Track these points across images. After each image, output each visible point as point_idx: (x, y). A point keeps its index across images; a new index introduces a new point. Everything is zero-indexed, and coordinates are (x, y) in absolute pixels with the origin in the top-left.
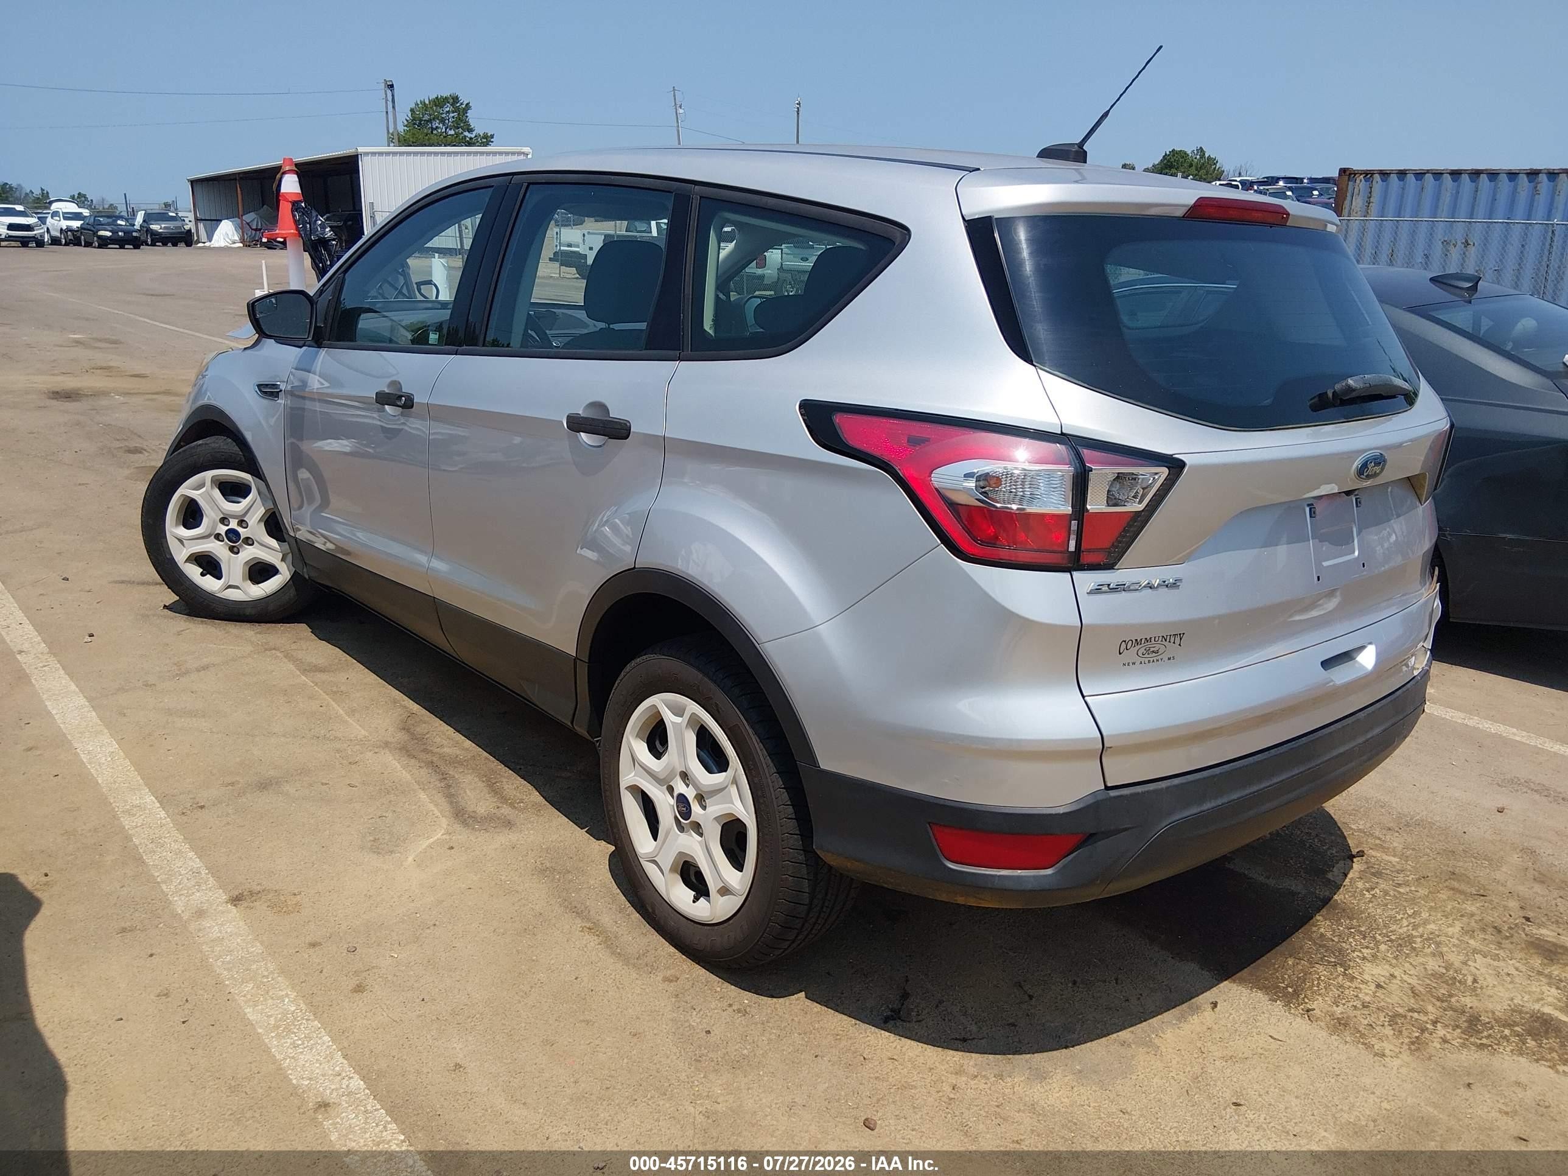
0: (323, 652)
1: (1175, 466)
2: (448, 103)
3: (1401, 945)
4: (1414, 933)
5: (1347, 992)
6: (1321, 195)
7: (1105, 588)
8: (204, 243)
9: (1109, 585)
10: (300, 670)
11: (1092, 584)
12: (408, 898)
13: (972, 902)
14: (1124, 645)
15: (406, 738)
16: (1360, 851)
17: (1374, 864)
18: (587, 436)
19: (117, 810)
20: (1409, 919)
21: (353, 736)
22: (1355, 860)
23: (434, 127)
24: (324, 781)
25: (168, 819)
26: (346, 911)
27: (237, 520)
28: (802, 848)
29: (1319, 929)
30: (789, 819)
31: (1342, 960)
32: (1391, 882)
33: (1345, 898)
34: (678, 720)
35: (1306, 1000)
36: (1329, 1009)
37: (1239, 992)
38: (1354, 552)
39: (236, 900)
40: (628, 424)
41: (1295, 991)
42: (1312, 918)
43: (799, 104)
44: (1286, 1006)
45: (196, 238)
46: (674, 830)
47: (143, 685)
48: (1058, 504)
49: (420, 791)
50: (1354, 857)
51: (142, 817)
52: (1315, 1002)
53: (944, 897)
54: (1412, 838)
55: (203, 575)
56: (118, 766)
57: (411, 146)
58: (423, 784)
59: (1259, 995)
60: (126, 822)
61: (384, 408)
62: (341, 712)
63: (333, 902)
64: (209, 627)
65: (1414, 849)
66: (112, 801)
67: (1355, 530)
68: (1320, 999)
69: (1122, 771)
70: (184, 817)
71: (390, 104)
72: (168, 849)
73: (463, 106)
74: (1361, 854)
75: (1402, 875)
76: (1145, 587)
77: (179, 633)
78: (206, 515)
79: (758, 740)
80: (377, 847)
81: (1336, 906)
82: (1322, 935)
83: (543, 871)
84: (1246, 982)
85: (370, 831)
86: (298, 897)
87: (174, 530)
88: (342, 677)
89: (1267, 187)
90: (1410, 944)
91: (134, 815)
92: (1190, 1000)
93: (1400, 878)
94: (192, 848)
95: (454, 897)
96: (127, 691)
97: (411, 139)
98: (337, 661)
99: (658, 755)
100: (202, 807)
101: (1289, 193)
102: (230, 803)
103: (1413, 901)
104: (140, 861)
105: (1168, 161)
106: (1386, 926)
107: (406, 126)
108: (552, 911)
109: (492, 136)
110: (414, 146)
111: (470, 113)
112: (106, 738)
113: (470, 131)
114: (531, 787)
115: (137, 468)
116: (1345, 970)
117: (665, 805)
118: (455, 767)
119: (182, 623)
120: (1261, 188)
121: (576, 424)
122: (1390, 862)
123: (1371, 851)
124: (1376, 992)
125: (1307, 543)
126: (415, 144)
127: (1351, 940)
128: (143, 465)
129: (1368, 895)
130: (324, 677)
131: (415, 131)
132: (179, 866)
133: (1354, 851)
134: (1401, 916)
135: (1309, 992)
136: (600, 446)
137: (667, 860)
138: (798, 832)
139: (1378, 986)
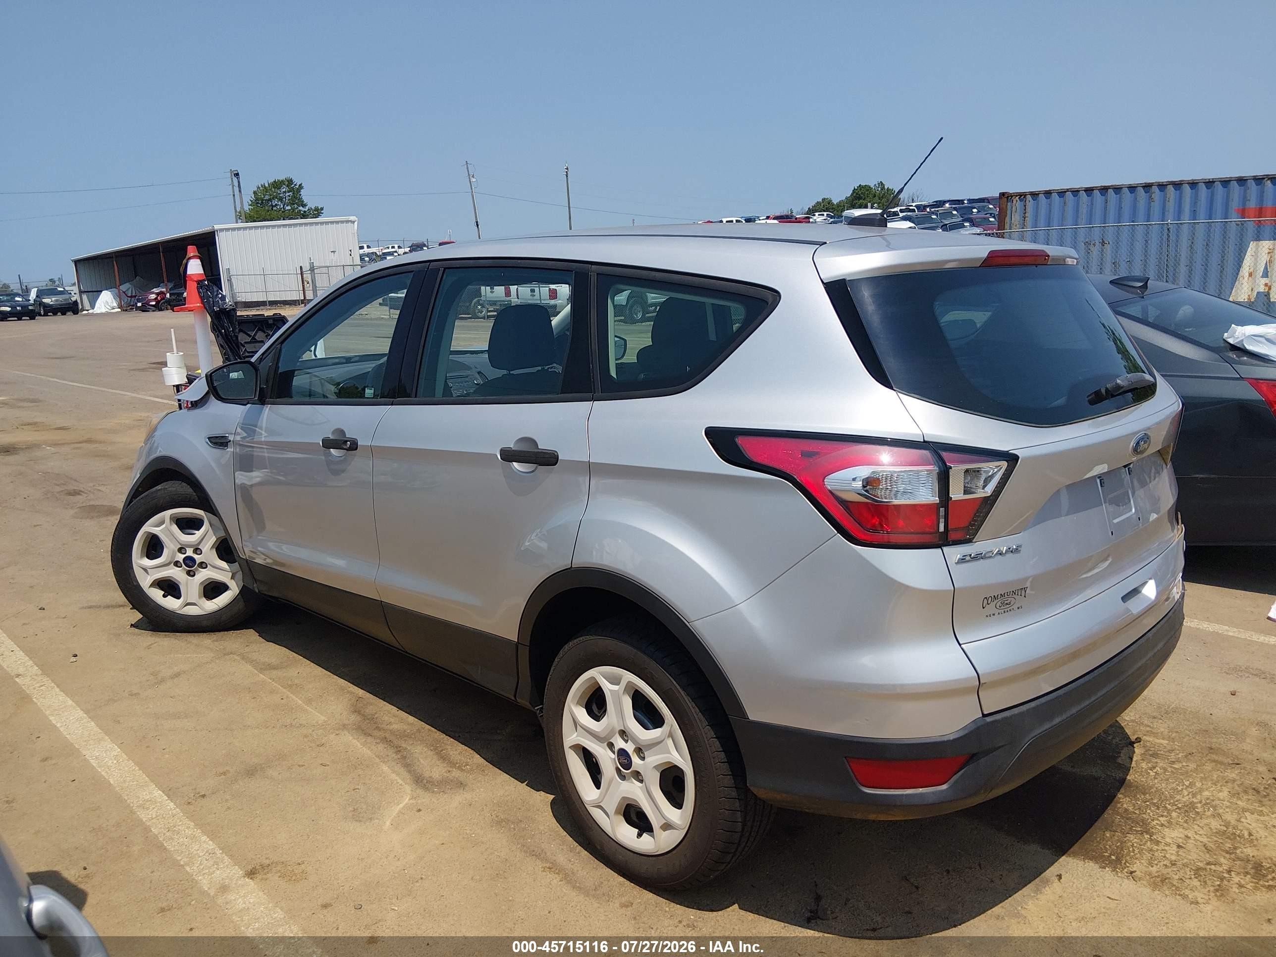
0: (274, 652)
1: (1012, 459)
2: (284, 184)
3: (1187, 811)
4: (1195, 800)
5: (1156, 854)
6: (979, 212)
7: (968, 558)
8: (88, 310)
9: (970, 555)
10: (257, 670)
11: (959, 556)
12: (394, 858)
13: (882, 817)
14: (986, 601)
15: (360, 719)
16: (1138, 738)
17: (1151, 748)
18: (519, 465)
19: (132, 805)
20: (1188, 789)
21: (314, 722)
22: (1135, 745)
23: (274, 204)
24: (300, 764)
25: (178, 810)
26: (345, 874)
27: (192, 549)
28: (734, 786)
29: (1122, 805)
30: (722, 763)
31: (1146, 829)
32: (1166, 761)
33: (1135, 777)
34: (615, 688)
35: (1128, 865)
36: (1147, 869)
37: (1075, 864)
38: (1131, 510)
39: (251, 874)
40: (556, 454)
41: (1117, 858)
42: (1115, 796)
43: (567, 169)
44: (1114, 871)
45: (80, 307)
46: (616, 779)
47: (129, 695)
48: (927, 495)
49: (382, 763)
50: (1134, 743)
51: (155, 809)
52: (1135, 865)
53: (859, 816)
54: (1173, 723)
55: (164, 596)
56: (124, 767)
57: (256, 221)
58: (383, 758)
59: (1091, 865)
60: (143, 815)
61: (330, 451)
62: (300, 702)
63: (333, 868)
64: (172, 639)
65: (1177, 732)
66: (126, 798)
67: (1130, 492)
68: (1138, 862)
69: (994, 701)
70: (191, 807)
71: (236, 189)
72: (184, 836)
73: (297, 187)
74: (1138, 740)
75: (1173, 754)
76: (996, 554)
77: (149, 647)
78: (166, 547)
79: (691, 701)
80: (357, 816)
81: (1130, 785)
82: (1126, 810)
83: (500, 823)
84: (1078, 855)
85: (349, 803)
86: (303, 866)
87: (140, 561)
88: (292, 672)
89: (937, 209)
90: (1194, 809)
91: (148, 809)
92: (1040, 875)
93: (1172, 757)
94: (204, 832)
95: (432, 852)
96: (116, 701)
97: (255, 216)
98: (286, 658)
99: (597, 718)
100: (203, 796)
101: (955, 212)
102: (226, 790)
103: (1186, 774)
104: (162, 848)
105: (857, 194)
106: (1172, 797)
107: (251, 205)
108: (516, 856)
109: (322, 209)
110: (258, 221)
111: (302, 192)
112: (108, 743)
113: (304, 206)
114: (472, 751)
115: (80, 507)
116: (1151, 836)
117: (607, 760)
118: (406, 740)
119: (148, 639)
120: (933, 210)
121: (508, 456)
122: (1162, 744)
123: (1144, 737)
124: (1178, 852)
125: (1101, 507)
126: (259, 219)
127: (1148, 811)
128: (84, 504)
129: (1152, 773)
130: (275, 673)
131: (258, 209)
132: (197, 849)
133: (1133, 738)
134: (1181, 787)
135: (1128, 858)
136: (533, 471)
137: (612, 805)
138: (730, 773)
139: (1179, 846)
